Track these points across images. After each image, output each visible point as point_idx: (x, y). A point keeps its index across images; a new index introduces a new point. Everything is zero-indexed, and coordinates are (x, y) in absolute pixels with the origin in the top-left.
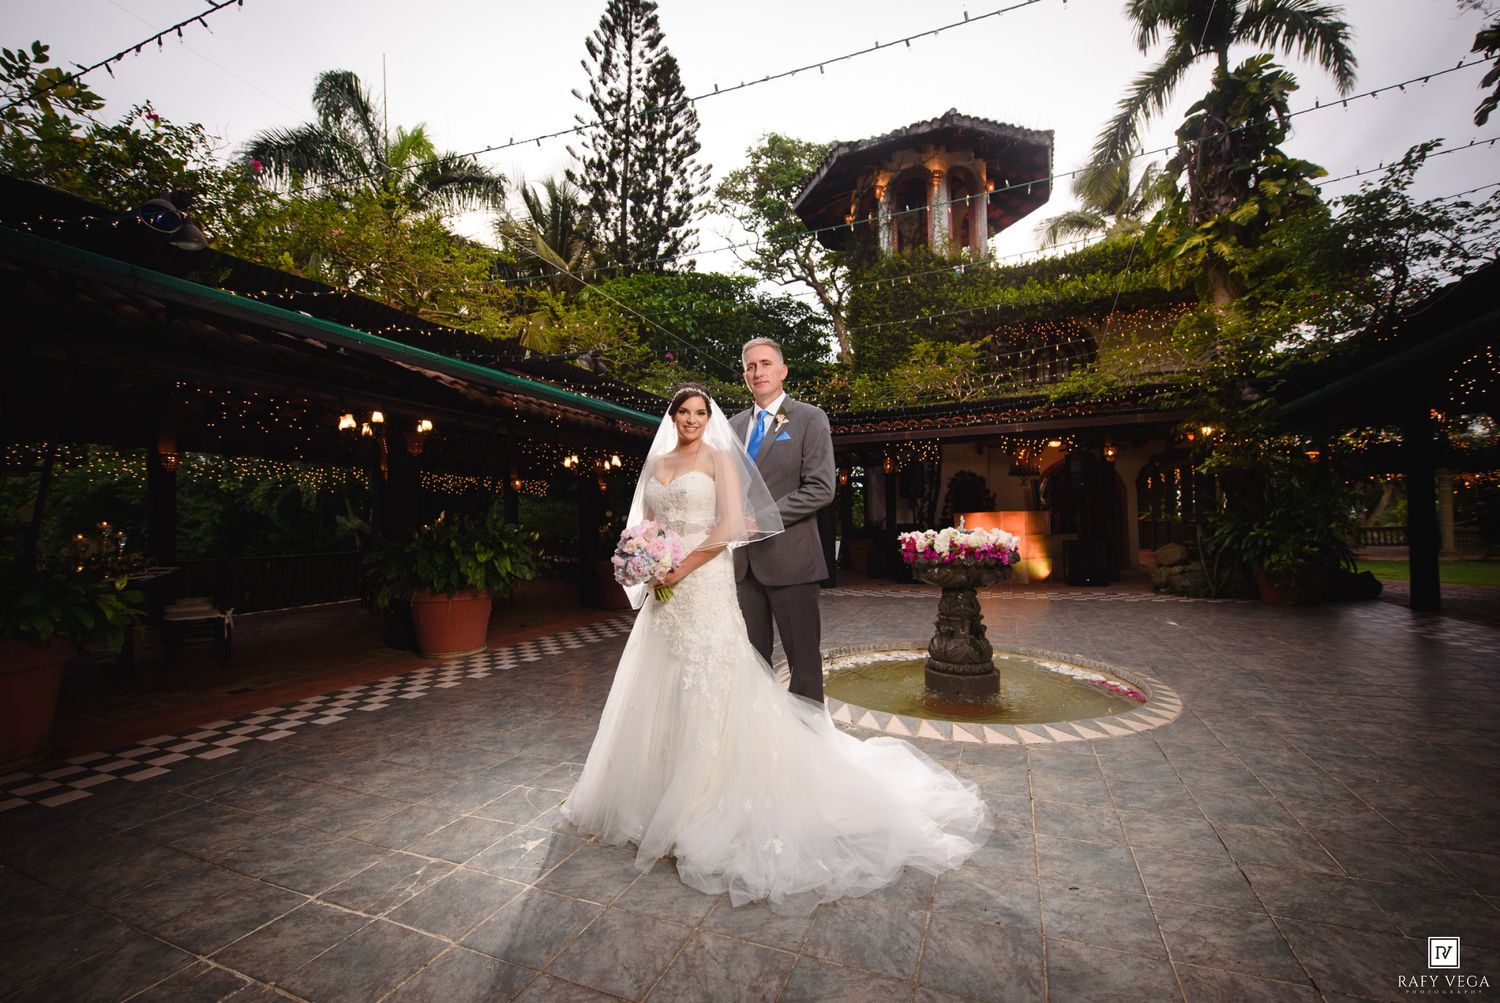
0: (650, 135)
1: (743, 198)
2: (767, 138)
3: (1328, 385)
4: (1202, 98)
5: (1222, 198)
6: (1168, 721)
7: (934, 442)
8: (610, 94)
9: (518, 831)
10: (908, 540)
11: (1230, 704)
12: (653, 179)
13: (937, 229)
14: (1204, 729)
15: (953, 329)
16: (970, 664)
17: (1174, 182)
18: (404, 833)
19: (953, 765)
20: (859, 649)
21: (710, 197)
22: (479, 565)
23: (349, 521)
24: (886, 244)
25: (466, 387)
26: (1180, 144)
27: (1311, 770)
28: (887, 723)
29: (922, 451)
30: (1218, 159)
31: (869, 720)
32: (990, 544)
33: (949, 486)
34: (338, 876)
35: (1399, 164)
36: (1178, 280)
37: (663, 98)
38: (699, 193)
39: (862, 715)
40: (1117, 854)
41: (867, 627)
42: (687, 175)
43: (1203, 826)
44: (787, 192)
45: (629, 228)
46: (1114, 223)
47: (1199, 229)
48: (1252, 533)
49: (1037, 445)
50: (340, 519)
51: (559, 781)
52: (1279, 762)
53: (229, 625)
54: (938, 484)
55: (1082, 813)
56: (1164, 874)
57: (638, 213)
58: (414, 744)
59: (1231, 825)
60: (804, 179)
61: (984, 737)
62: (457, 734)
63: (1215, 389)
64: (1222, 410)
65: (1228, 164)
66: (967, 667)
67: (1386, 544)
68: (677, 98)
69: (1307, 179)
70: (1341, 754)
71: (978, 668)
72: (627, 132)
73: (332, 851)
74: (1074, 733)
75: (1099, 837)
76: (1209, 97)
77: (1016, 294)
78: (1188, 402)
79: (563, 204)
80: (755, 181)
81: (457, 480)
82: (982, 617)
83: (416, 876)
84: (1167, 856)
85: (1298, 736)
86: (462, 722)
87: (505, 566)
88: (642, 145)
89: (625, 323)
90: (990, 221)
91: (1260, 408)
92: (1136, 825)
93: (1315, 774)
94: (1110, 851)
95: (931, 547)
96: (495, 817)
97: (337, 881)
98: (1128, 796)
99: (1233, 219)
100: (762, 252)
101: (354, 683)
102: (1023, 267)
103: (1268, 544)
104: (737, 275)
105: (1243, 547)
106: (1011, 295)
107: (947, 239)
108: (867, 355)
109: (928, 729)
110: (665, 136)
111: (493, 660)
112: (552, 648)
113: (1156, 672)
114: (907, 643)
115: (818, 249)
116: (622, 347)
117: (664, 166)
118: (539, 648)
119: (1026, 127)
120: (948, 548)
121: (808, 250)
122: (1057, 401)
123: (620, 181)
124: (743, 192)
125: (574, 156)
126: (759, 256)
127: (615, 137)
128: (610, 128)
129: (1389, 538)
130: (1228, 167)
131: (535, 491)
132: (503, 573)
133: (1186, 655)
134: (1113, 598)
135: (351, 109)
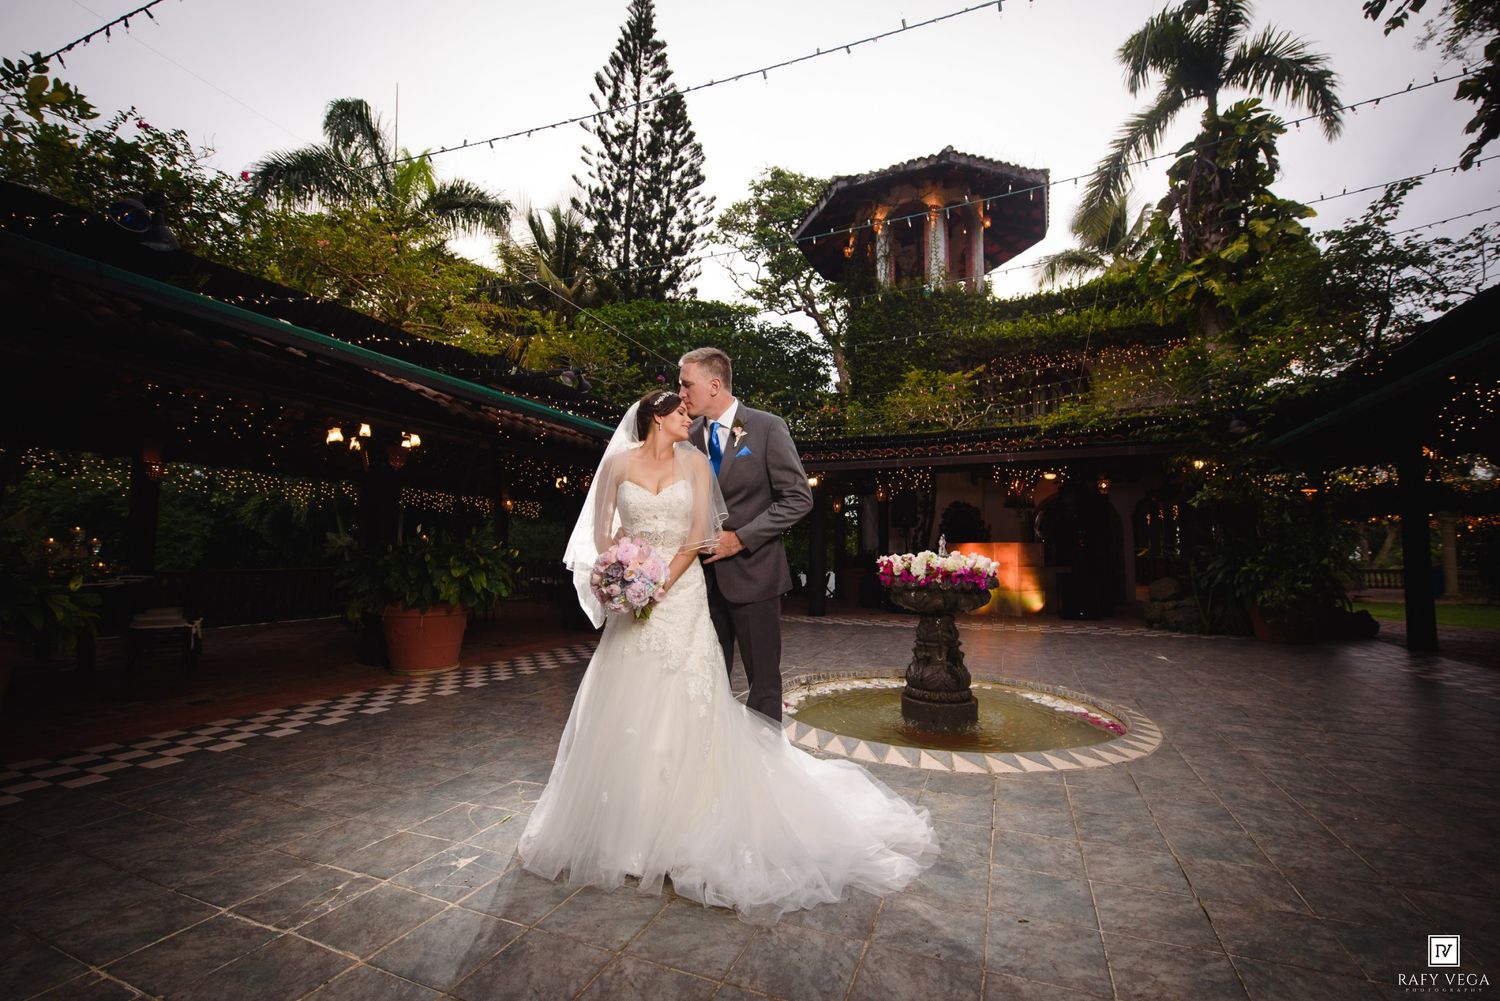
0: (655, 167)
1: (745, 230)
2: (770, 173)
3: (1316, 420)
4: (1193, 139)
5: (1213, 236)
6: (1146, 754)
7: (926, 470)
8: (618, 126)
9: (454, 848)
10: (885, 563)
11: (1211, 739)
12: (657, 209)
13: (934, 262)
14: (1182, 762)
15: (949, 360)
16: (946, 691)
17: (1166, 220)
18: (334, 848)
19: (916, 793)
20: (838, 676)
21: (713, 227)
22: (454, 580)
23: (340, 538)
24: (883, 276)
25: (450, 402)
26: (1171, 183)
27: (1288, 806)
28: (854, 749)
29: (914, 479)
30: (1208, 198)
31: (836, 744)
32: (966, 567)
33: (944, 516)
34: (256, 889)
35: (1380, 202)
36: (1170, 315)
37: (670, 132)
38: (702, 223)
39: (828, 740)
40: (1075, 887)
41: (850, 655)
42: (690, 206)
43: (1168, 860)
44: (788, 225)
45: (632, 256)
46: (1112, 261)
47: (1190, 265)
48: (1244, 568)
49: (1029, 476)
50: (330, 536)
51: (506, 800)
52: (1255, 797)
53: (196, 634)
54: (933, 512)
55: (1043, 844)
56: (1121, 908)
57: (641, 241)
58: (365, 758)
59: (1197, 861)
60: (805, 212)
61: (952, 765)
62: (411, 749)
63: (1206, 422)
64: (1213, 444)
65: (1219, 203)
66: (943, 695)
67: (1389, 587)
68: (683, 132)
69: (1295, 219)
70: (1321, 791)
71: (955, 696)
72: (633, 163)
73: (256, 863)
74: (1045, 762)
75: (1057, 869)
76: (1199, 138)
77: (1011, 327)
78: (1179, 435)
79: (568, 233)
80: (757, 214)
81: (448, 499)
82: (960, 644)
83: (336, 892)
84: (1127, 890)
85: (1279, 772)
86: (418, 738)
87: (481, 582)
88: (647, 177)
89: (616, 344)
90: (986, 257)
91: (1251, 442)
92: (1098, 858)
93: (1291, 810)
94: (1068, 883)
95: (907, 570)
96: (430, 834)
97: (254, 894)
98: (1093, 828)
99: (1223, 256)
100: (764, 283)
101: (317, 697)
102: (1019, 301)
103: (1261, 579)
104: (739, 304)
105: (1235, 582)
106: (1006, 328)
107: (943, 272)
108: (863, 384)
109: (896, 756)
110: (670, 168)
111: (464, 677)
112: (526, 668)
113: (1139, 704)
114: (889, 670)
115: (818, 280)
116: (612, 367)
117: (668, 196)
118: (513, 667)
119: (1021, 166)
120: (924, 571)
121: (808, 281)
122: (1047, 432)
123: (625, 210)
124: (746, 223)
125: (580, 185)
126: (760, 286)
127: (621, 168)
128: (616, 158)
129: (1393, 580)
130: (1217, 206)
131: (527, 512)
132: (478, 589)
133: (1173, 689)
134: (1106, 632)
135: (361, 135)
